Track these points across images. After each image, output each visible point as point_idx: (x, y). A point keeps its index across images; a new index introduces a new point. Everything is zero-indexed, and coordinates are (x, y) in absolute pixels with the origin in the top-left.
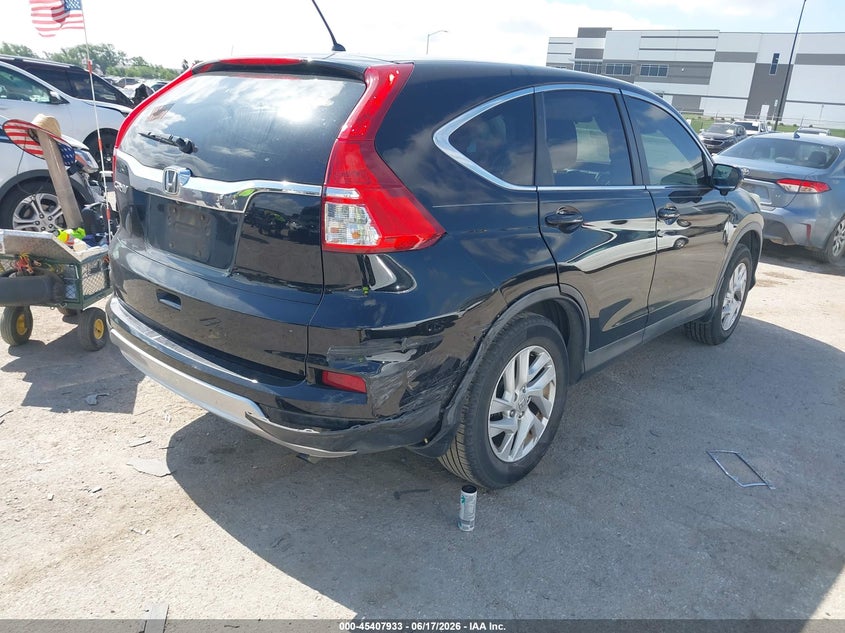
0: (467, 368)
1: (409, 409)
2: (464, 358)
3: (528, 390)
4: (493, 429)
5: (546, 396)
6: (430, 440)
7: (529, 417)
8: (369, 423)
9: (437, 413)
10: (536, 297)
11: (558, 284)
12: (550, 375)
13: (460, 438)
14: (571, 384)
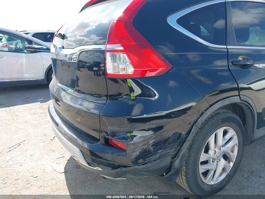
0: (186, 138)
1: (151, 160)
2: (184, 133)
3: (223, 149)
4: (202, 169)
5: (233, 151)
6: (166, 174)
7: (223, 162)
8: (128, 167)
9: (169, 161)
10: (227, 102)
11: (239, 95)
12: (235, 141)
13: (183, 173)
14: (246, 145)
